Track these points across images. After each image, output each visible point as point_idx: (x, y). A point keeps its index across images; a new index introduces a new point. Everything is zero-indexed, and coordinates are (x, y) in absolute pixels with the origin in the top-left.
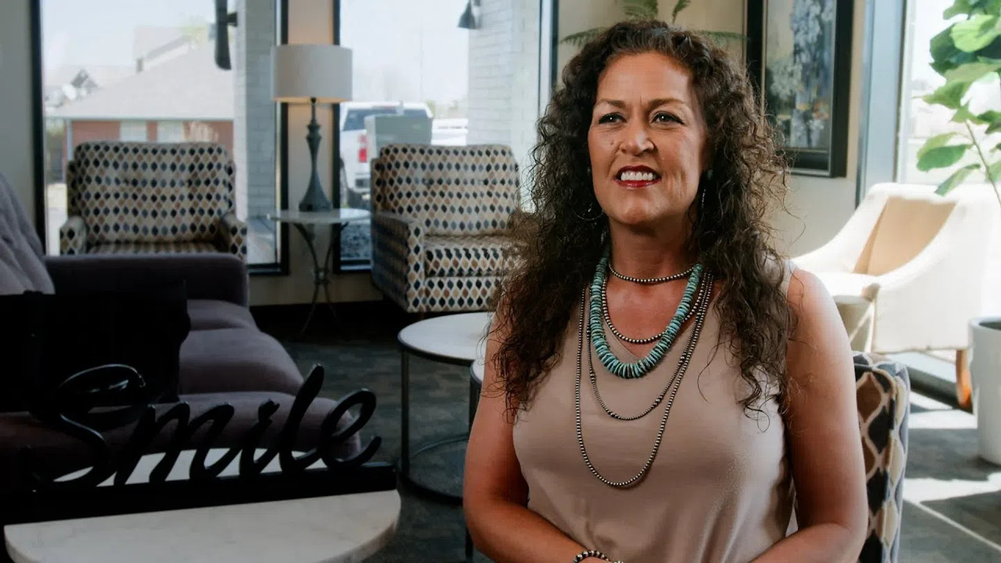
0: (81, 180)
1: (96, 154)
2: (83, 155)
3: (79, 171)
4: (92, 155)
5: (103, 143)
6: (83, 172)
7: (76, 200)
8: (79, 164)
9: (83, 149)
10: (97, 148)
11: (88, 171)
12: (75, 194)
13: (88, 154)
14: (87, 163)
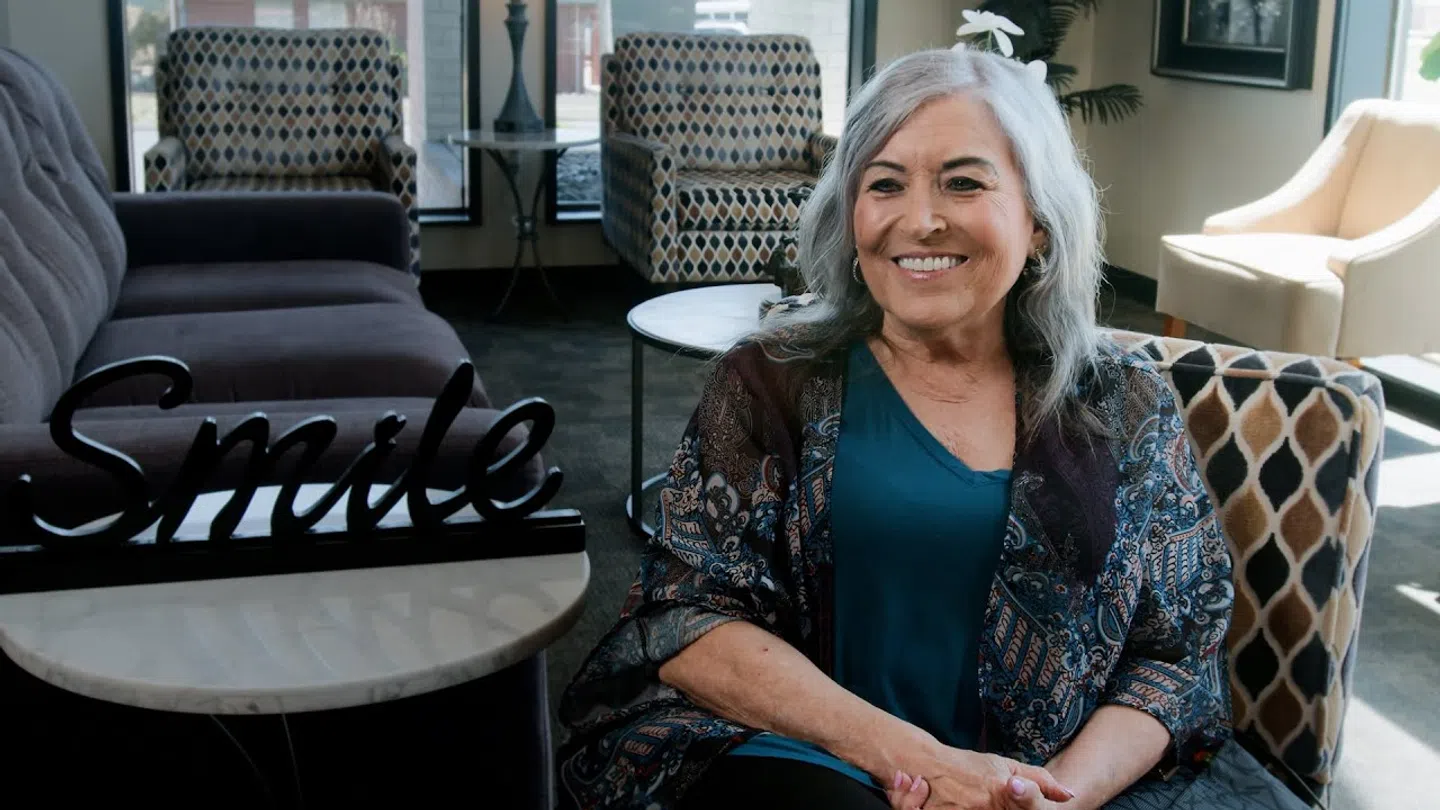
0: (177, 84)
1: (199, 46)
2: (180, 46)
3: (174, 69)
4: (192, 47)
5: (209, 29)
6: (181, 71)
7: (171, 113)
8: (174, 59)
9: (180, 38)
10: (200, 36)
11: (186, 70)
12: (169, 103)
13: (186, 46)
14: (186, 58)
